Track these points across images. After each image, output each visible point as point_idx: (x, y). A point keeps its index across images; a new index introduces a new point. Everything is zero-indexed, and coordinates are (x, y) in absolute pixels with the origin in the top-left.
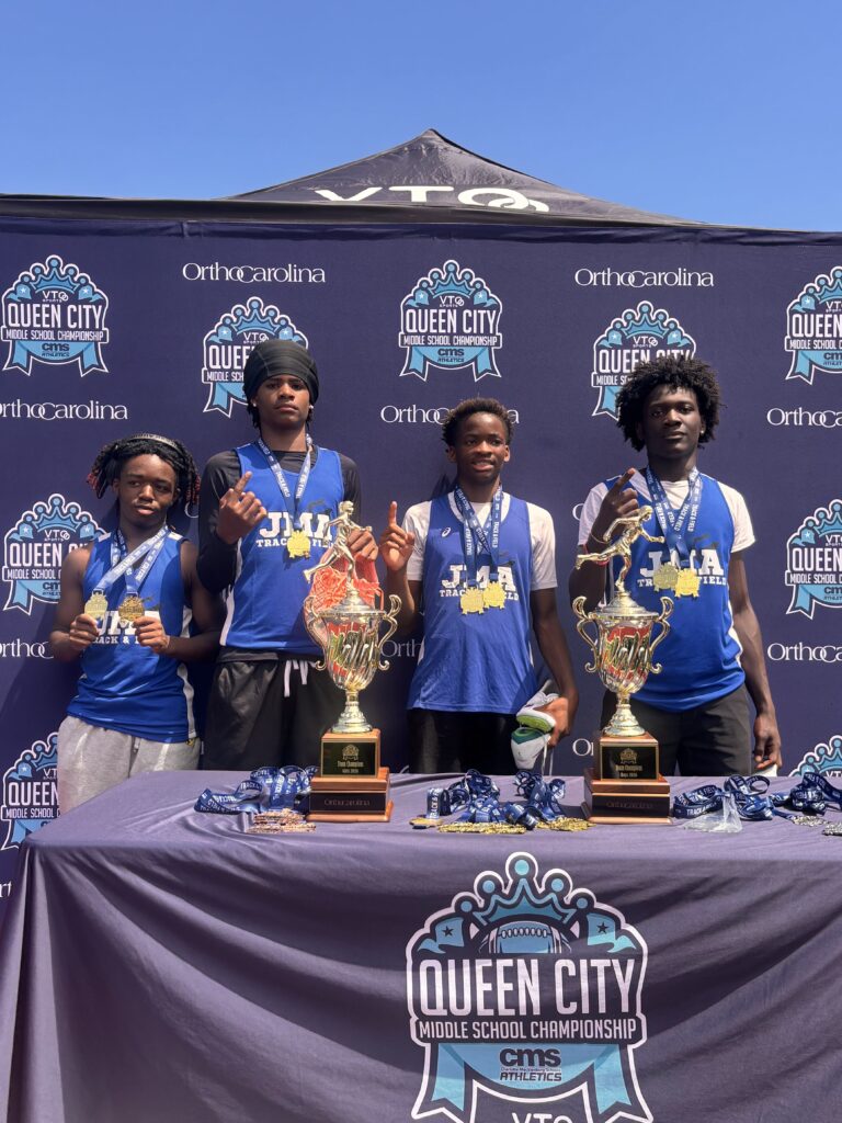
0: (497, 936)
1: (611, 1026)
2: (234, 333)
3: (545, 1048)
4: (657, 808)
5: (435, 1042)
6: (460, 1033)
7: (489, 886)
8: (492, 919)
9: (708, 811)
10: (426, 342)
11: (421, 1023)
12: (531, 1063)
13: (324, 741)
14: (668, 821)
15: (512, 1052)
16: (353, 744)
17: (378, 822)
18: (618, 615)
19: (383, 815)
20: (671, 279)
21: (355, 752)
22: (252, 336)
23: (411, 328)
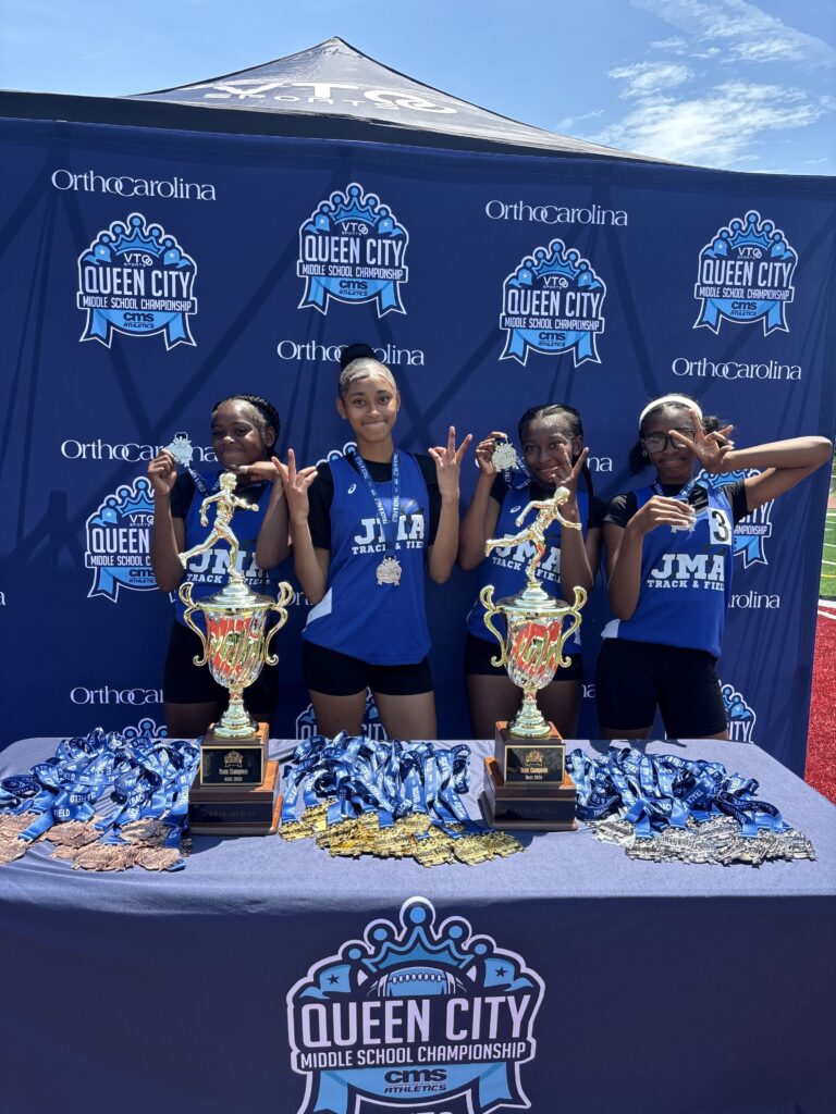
0: (387, 981)
1: (501, 1049)
2: (112, 253)
6: (344, 1061)
7: (381, 935)
8: (382, 966)
10: (327, 272)
11: (303, 1056)
12: (417, 1080)
16: (236, 750)
17: (263, 835)
18: (528, 610)
19: (270, 826)
20: (585, 216)
21: (239, 759)
22: (134, 258)
23: (310, 256)
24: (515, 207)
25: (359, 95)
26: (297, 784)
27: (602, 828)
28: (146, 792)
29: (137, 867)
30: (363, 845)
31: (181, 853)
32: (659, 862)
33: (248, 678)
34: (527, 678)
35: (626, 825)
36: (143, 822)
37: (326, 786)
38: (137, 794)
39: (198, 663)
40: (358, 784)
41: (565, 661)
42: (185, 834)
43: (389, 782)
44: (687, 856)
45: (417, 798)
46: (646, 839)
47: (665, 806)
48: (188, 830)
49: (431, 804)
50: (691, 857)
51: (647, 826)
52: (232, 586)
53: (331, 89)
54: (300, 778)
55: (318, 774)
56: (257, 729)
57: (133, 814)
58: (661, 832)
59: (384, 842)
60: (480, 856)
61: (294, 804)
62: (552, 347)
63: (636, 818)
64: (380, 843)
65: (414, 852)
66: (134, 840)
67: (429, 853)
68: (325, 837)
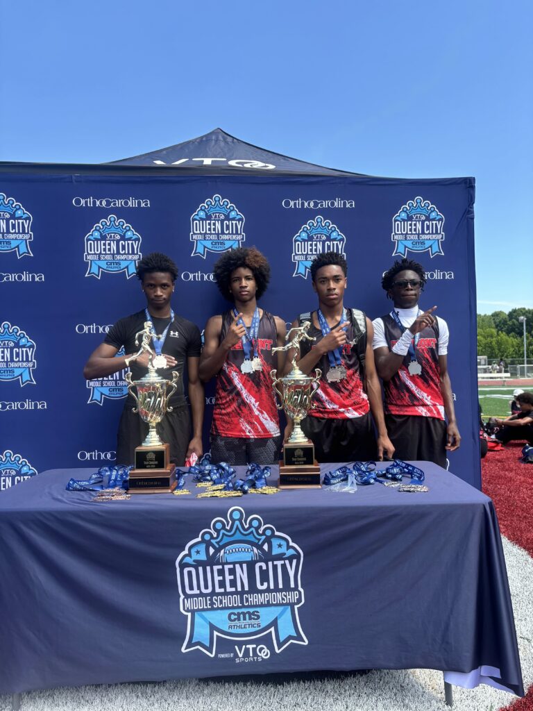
0: (224, 553)
1: (286, 596)
2: (101, 234)
3: (251, 610)
4: (314, 480)
5: (193, 612)
6: (206, 605)
7: (219, 526)
8: (221, 544)
9: (342, 480)
10: (205, 238)
11: (186, 600)
12: (245, 619)
13: (136, 451)
14: (320, 487)
15: (234, 614)
16: (152, 452)
19: (169, 489)
21: (153, 456)
22: (111, 236)
24: (297, 202)
53: (212, 160)
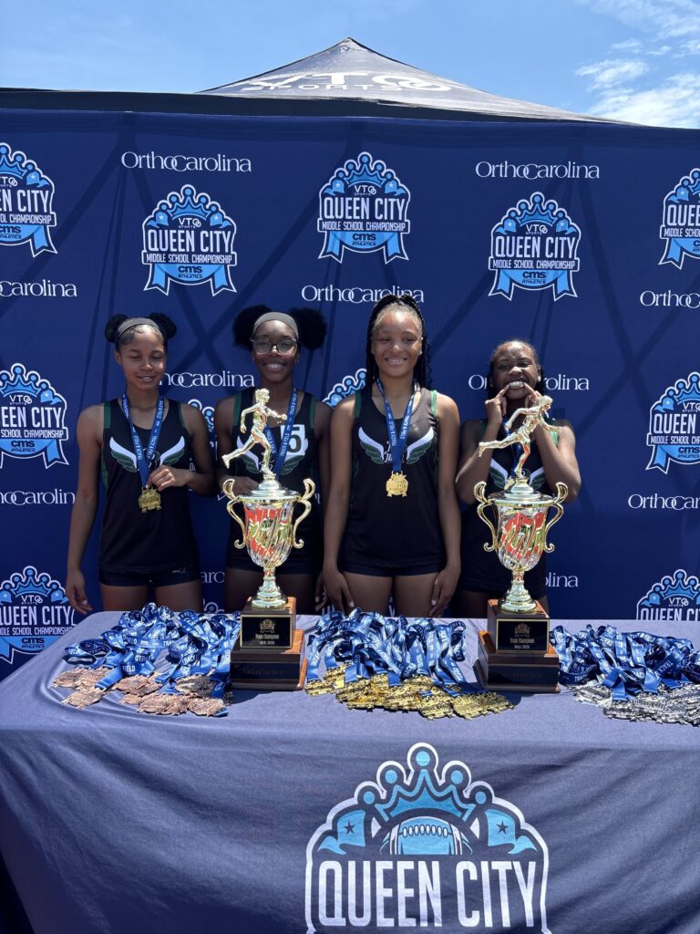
0: (399, 834)
2: (169, 218)
7: (391, 777)
10: (342, 227)
16: (269, 618)
17: (292, 690)
18: (517, 502)
19: (297, 683)
20: (562, 171)
21: (271, 626)
22: (186, 221)
23: (329, 214)
24: (501, 166)
25: (367, 80)
26: (320, 651)
27: (583, 691)
28: (195, 654)
29: (188, 712)
30: (376, 701)
31: (225, 703)
32: (634, 721)
33: (279, 558)
34: (515, 561)
35: (603, 689)
36: (193, 677)
37: (344, 652)
38: (189, 655)
39: (238, 546)
40: (371, 650)
41: (549, 547)
42: (228, 688)
43: (397, 651)
44: (660, 717)
45: (421, 664)
46: (622, 701)
47: (639, 674)
48: (230, 685)
49: (433, 669)
50: (663, 718)
51: (623, 690)
52: (265, 482)
53: (345, 77)
54: (323, 644)
55: (337, 642)
56: (287, 602)
57: (185, 671)
58: (635, 695)
59: (392, 698)
60: (476, 711)
61: (317, 667)
62: (534, 284)
63: (612, 684)
64: (389, 698)
65: (419, 706)
66: (187, 691)
67: (432, 708)
68: (343, 693)
